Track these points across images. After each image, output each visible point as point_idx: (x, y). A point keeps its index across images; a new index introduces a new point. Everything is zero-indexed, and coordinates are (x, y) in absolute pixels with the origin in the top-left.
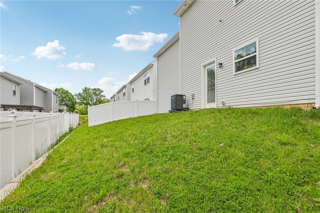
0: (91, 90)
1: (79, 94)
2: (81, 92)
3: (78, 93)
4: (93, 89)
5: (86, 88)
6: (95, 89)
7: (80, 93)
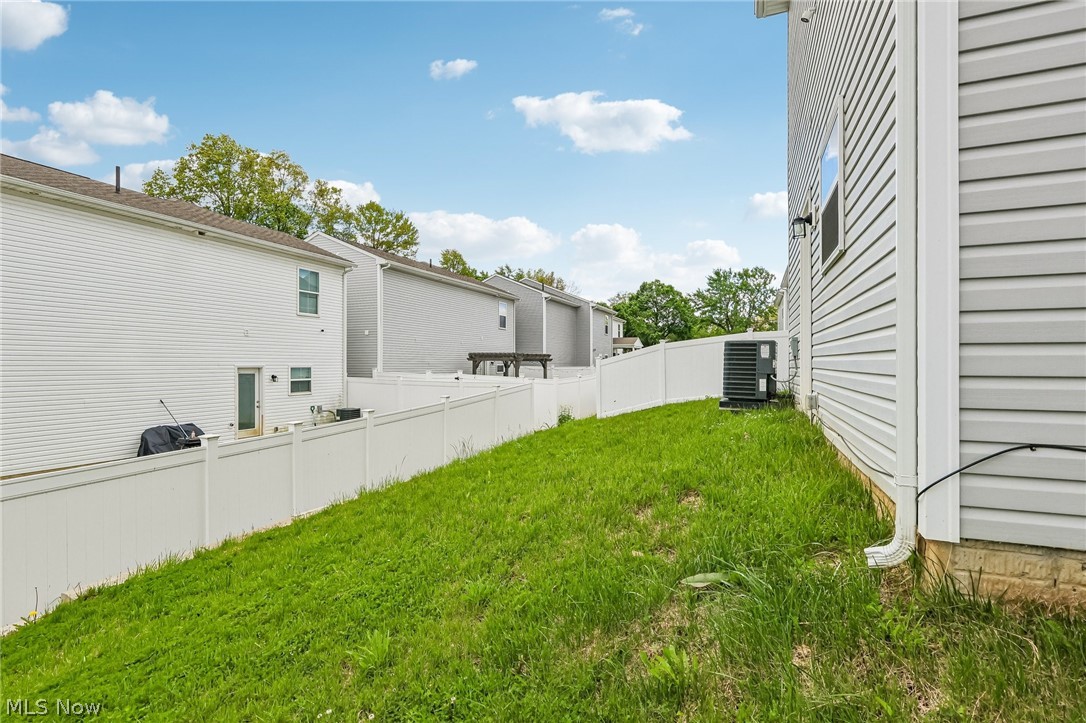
0: (735, 276)
1: (699, 295)
2: (704, 286)
3: (695, 292)
4: (739, 274)
5: (717, 273)
6: (745, 274)
7: (699, 292)
